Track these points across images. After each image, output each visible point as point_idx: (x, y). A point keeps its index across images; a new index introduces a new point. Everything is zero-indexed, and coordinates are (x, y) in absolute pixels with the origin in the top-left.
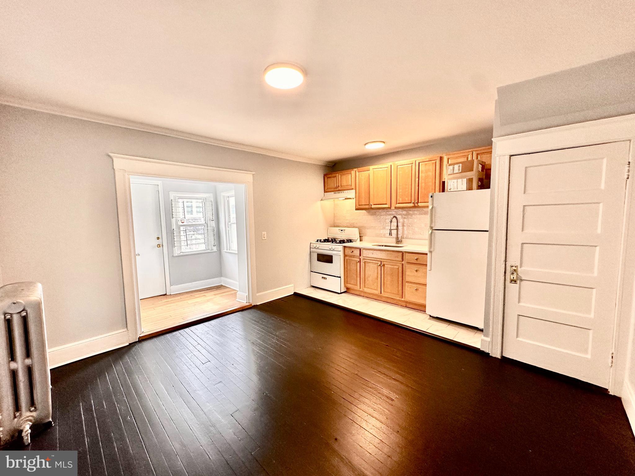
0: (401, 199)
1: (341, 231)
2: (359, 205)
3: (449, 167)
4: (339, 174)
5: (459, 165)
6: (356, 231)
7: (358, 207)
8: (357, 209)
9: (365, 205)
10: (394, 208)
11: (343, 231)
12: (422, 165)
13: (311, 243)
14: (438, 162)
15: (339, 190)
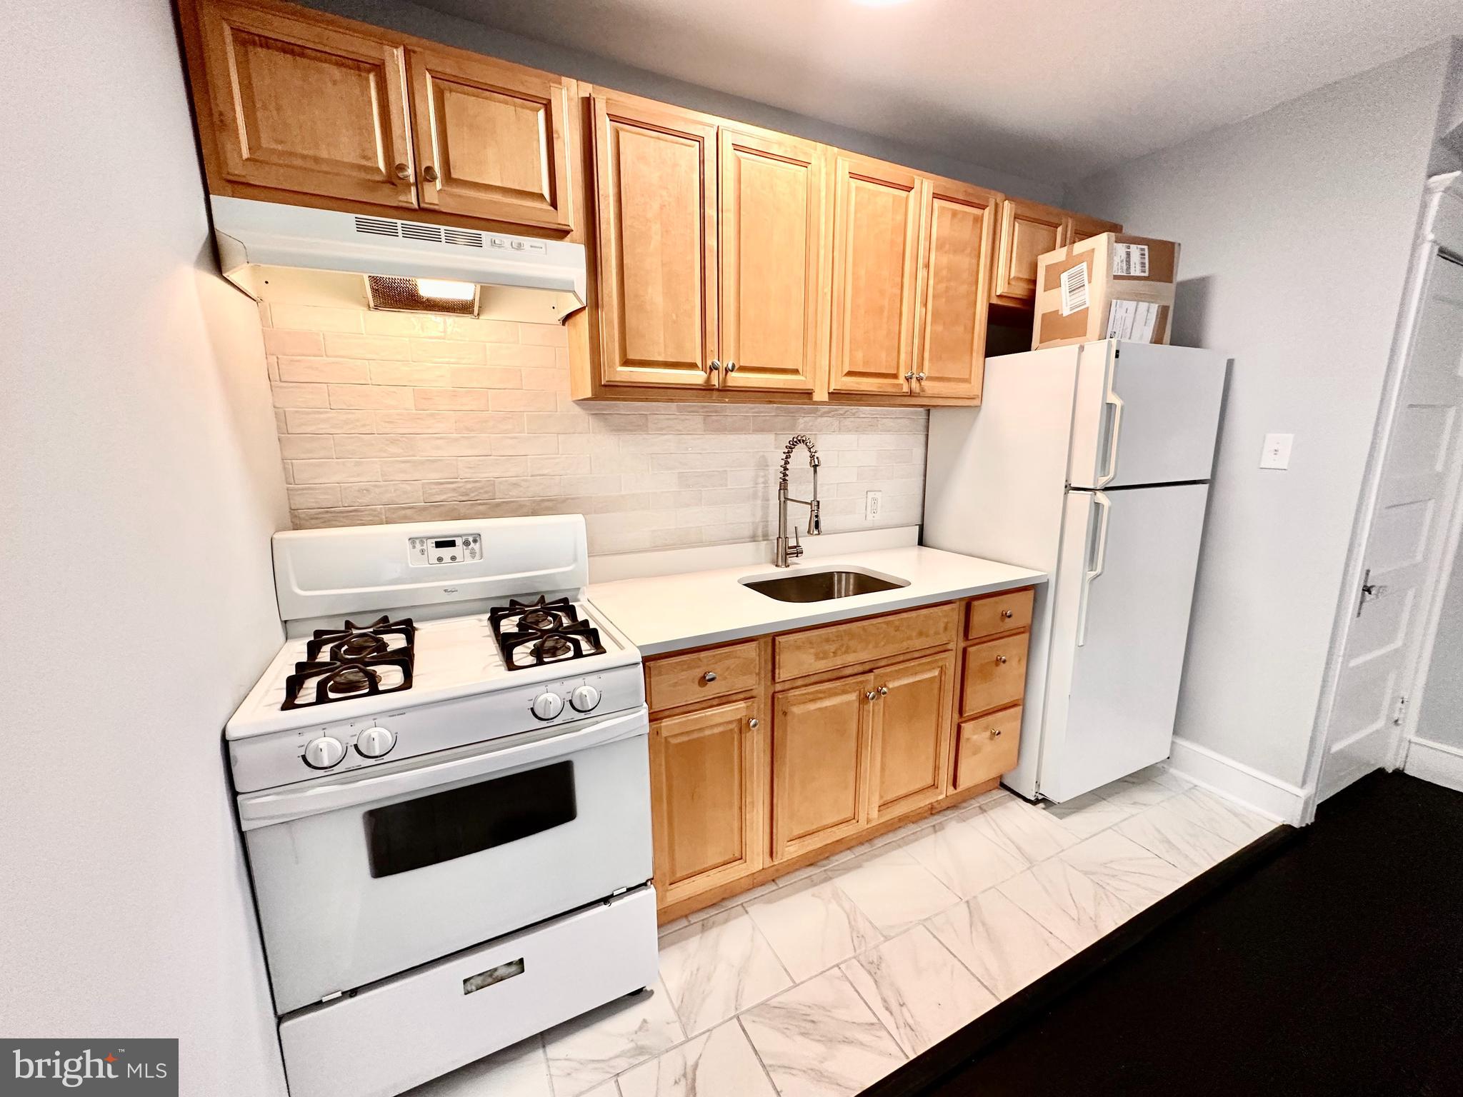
0: (860, 355)
1: (439, 545)
2: (627, 362)
3: (1115, 244)
4: (417, 62)
5: (1141, 249)
6: (567, 530)
7: (621, 373)
9: (667, 365)
10: (825, 398)
11: (459, 541)
12: (942, 209)
13: (225, 743)
14: (987, 214)
15: (425, 212)
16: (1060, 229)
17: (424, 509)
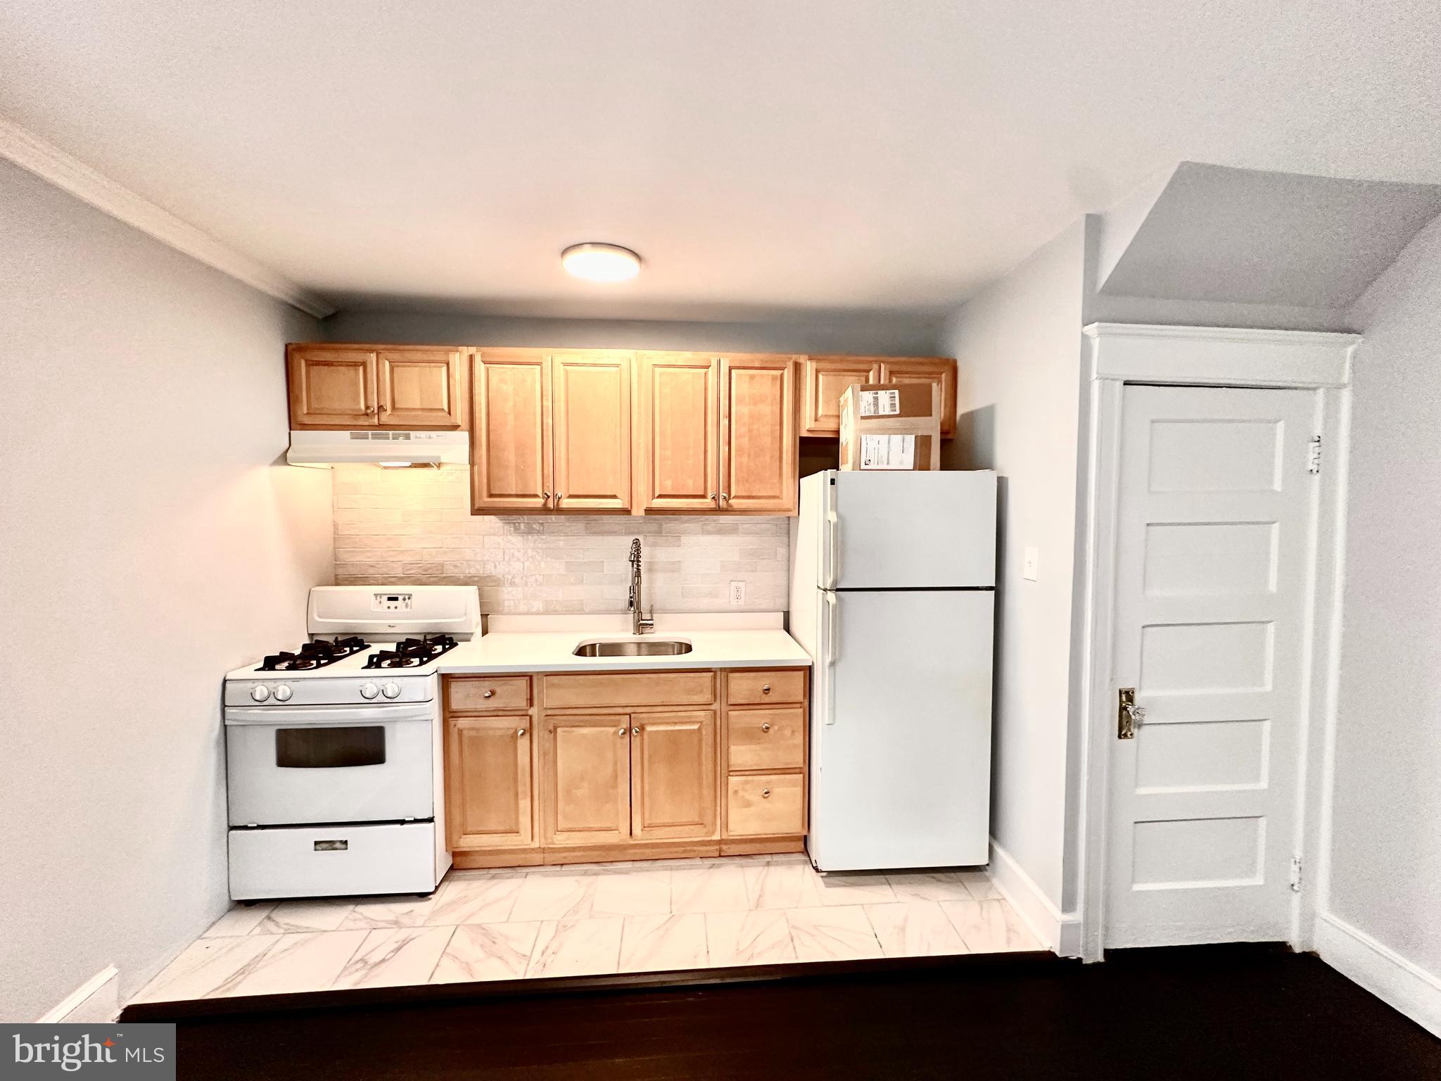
1: (390, 599)
2: (491, 496)
3: (861, 393)
5: (891, 393)
6: (470, 595)
7: (486, 501)
8: (477, 511)
9: (518, 496)
10: (643, 513)
11: (400, 598)
12: (739, 376)
13: (225, 681)
14: (788, 375)
15: (381, 426)
16: (871, 373)
17: (402, 578)
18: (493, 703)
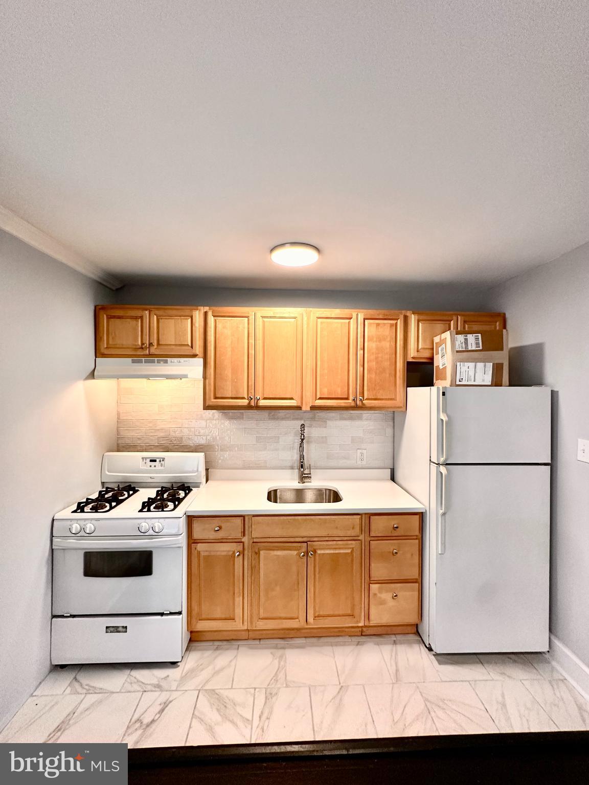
0: (325, 390)
1: (151, 461)
2: (216, 398)
3: (456, 335)
4: (152, 313)
5: (476, 336)
6: (198, 459)
7: (213, 401)
8: (207, 407)
9: (232, 398)
10: (309, 409)
11: (158, 460)
12: (370, 324)
13: (53, 520)
14: (400, 323)
15: (150, 355)
16: (452, 322)
17: (157, 446)
18: (221, 535)
